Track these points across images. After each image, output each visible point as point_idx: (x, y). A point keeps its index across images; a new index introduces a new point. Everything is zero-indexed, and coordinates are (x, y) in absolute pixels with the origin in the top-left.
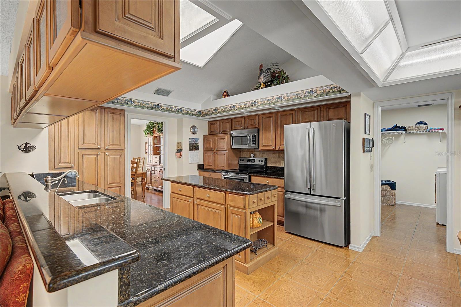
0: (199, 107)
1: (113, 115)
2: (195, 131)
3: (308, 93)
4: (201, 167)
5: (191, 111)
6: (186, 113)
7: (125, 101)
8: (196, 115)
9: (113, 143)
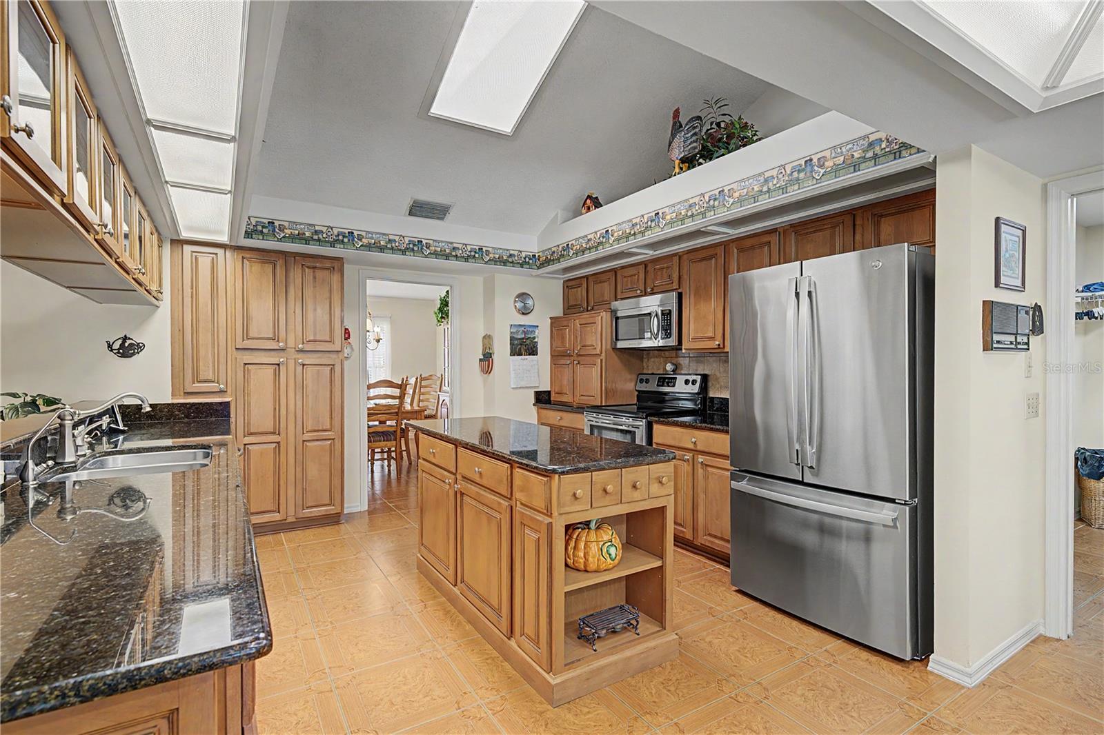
0: (531, 245)
1: (314, 272)
2: (525, 307)
3: (799, 171)
4: (542, 399)
5: (508, 255)
6: (495, 261)
7: (336, 236)
8: (522, 265)
9: (315, 334)
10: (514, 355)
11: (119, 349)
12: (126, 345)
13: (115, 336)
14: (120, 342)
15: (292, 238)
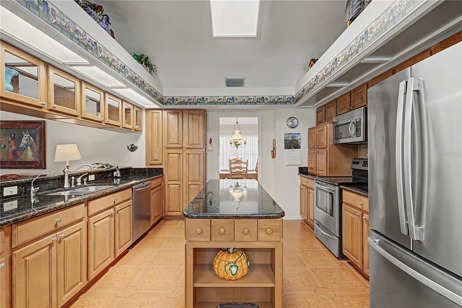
0: (292, 92)
1: (192, 116)
4: (303, 171)
5: (277, 98)
6: (270, 103)
7: (197, 100)
8: (285, 103)
9: (193, 142)
10: (286, 149)
11: (130, 149)
12: (133, 147)
13: (129, 144)
14: (131, 146)
15: (180, 103)
